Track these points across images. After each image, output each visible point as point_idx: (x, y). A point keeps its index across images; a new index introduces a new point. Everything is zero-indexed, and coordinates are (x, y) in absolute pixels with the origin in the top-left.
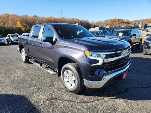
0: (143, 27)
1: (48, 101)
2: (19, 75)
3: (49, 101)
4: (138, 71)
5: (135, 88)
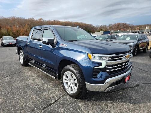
0: (149, 32)
5: (144, 84)
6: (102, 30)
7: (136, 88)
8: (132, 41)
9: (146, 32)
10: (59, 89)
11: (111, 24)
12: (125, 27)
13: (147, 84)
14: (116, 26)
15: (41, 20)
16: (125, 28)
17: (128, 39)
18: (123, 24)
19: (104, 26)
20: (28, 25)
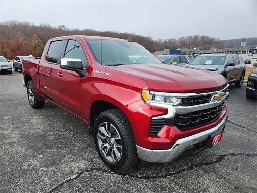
1: (85, 173)
2: (36, 126)
3: (88, 173)
4: (239, 125)
5: (235, 155)
6: (167, 47)
7: (217, 165)
8: (215, 67)
9: (241, 52)
10: (55, 170)
11: (183, 38)
12: (206, 43)
13: (240, 154)
14: (192, 41)
15: (63, 29)
16: (207, 45)
17: (209, 62)
18: (203, 37)
19: (170, 40)
20: (39, 36)
